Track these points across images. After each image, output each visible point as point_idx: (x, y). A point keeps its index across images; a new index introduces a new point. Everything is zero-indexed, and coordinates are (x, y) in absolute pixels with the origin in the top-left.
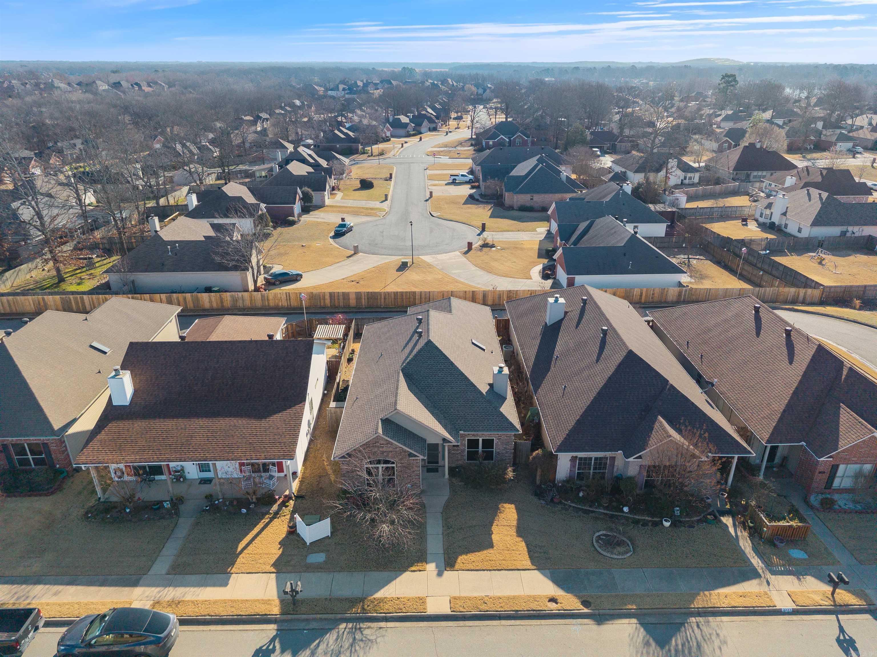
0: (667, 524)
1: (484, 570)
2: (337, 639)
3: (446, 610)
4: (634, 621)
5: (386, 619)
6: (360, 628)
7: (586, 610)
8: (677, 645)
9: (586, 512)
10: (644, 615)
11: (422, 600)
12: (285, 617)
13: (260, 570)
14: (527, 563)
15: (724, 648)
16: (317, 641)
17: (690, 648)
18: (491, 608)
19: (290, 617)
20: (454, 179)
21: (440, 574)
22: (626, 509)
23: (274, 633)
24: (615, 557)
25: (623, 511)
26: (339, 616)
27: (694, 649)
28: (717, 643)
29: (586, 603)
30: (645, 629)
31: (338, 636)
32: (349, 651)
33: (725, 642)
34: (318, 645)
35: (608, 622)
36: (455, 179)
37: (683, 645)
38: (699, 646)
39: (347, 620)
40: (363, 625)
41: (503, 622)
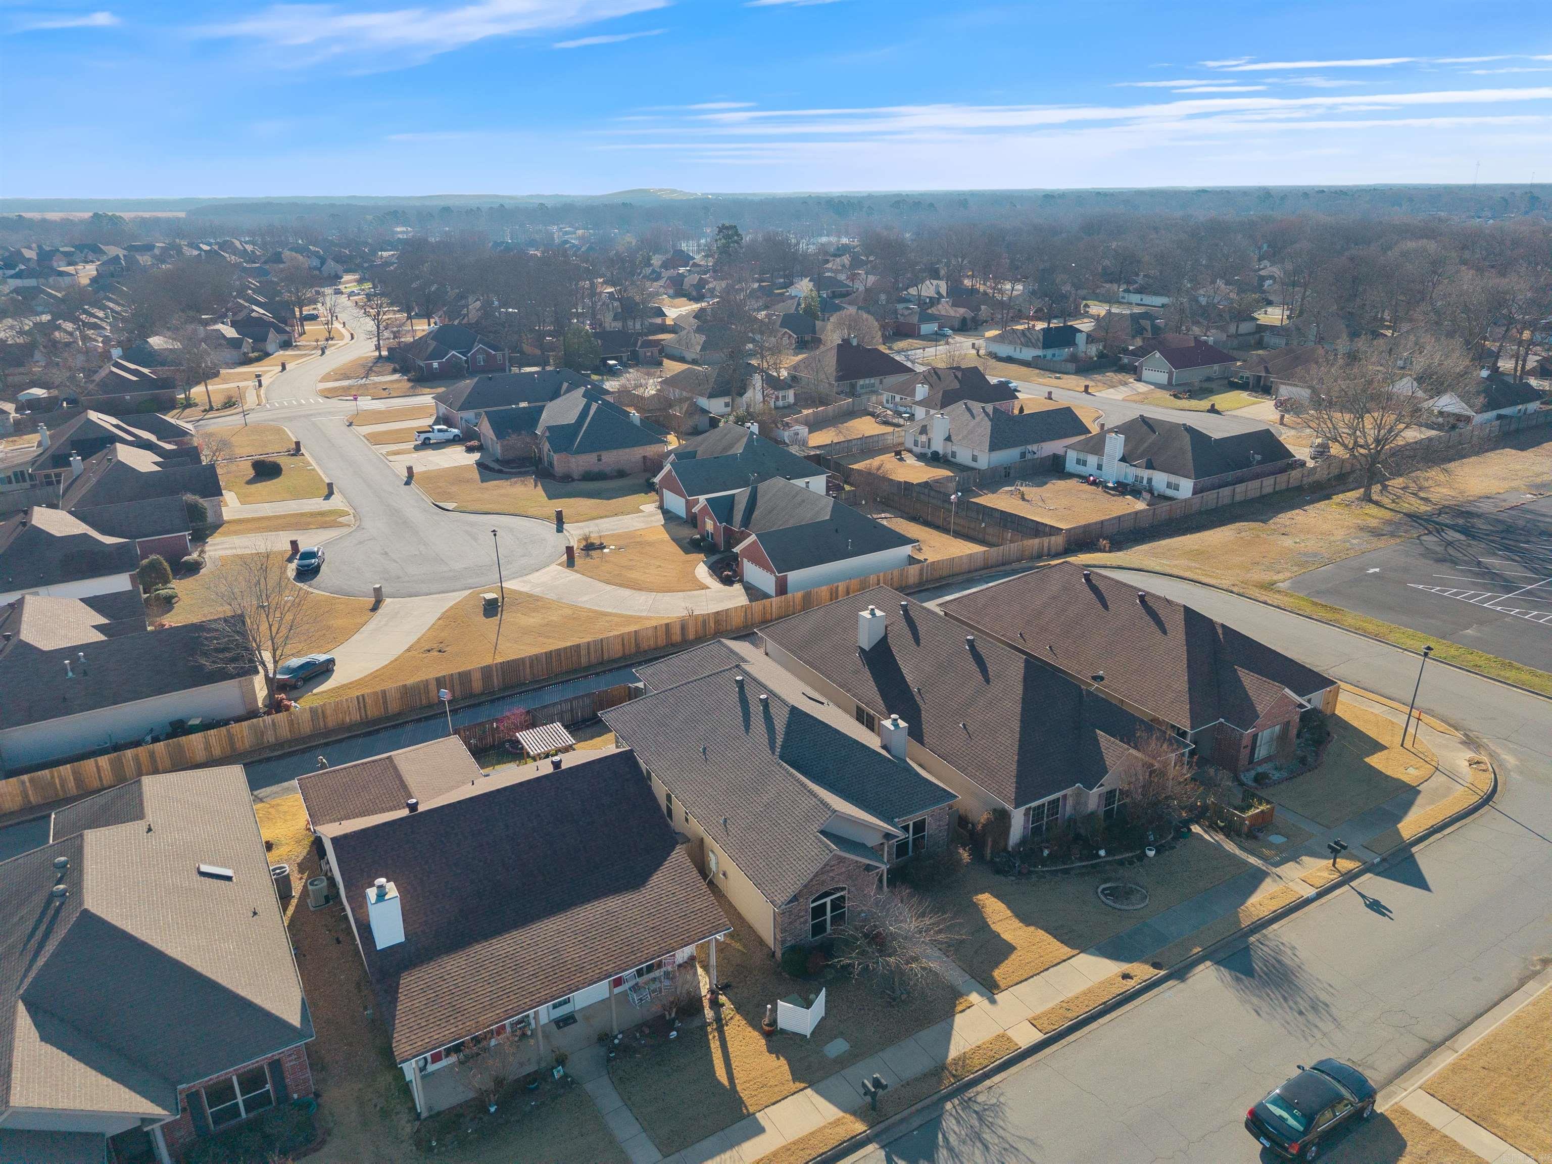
0: (1151, 854)
1: (1032, 977)
2: (958, 1122)
3: (1038, 1037)
4: (1208, 963)
5: (987, 1076)
6: (970, 1099)
7: (1162, 973)
8: (1261, 969)
9: (1066, 872)
10: (1215, 951)
11: (1003, 1037)
12: (877, 1128)
13: (786, 1093)
14: (1066, 951)
15: (1297, 953)
16: (940, 1136)
17: (1274, 967)
18: (1081, 1011)
19: (882, 1126)
20: (425, 439)
21: (993, 1001)
22: (1102, 853)
23: (882, 1153)
24: (1139, 907)
25: (1099, 857)
26: (936, 1097)
27: (1277, 965)
28: (1289, 952)
29: (1156, 966)
30: (1225, 967)
31: (956, 1119)
32: (985, 1127)
33: (1294, 948)
34: (945, 1138)
35: (1189, 975)
36: (429, 439)
37: (1266, 966)
38: (1279, 962)
39: (949, 1097)
40: (971, 1093)
41: (1101, 1021)
